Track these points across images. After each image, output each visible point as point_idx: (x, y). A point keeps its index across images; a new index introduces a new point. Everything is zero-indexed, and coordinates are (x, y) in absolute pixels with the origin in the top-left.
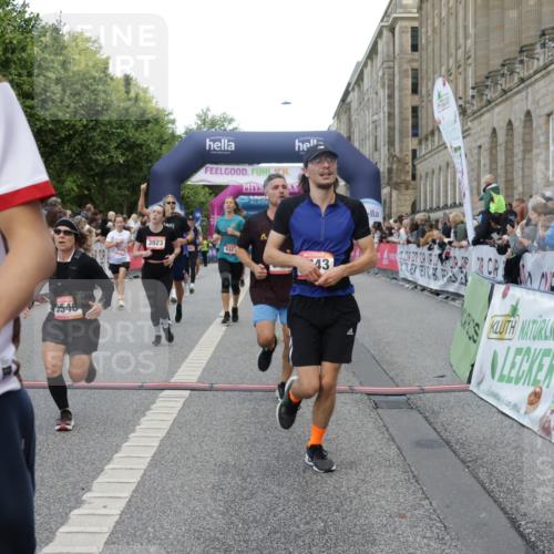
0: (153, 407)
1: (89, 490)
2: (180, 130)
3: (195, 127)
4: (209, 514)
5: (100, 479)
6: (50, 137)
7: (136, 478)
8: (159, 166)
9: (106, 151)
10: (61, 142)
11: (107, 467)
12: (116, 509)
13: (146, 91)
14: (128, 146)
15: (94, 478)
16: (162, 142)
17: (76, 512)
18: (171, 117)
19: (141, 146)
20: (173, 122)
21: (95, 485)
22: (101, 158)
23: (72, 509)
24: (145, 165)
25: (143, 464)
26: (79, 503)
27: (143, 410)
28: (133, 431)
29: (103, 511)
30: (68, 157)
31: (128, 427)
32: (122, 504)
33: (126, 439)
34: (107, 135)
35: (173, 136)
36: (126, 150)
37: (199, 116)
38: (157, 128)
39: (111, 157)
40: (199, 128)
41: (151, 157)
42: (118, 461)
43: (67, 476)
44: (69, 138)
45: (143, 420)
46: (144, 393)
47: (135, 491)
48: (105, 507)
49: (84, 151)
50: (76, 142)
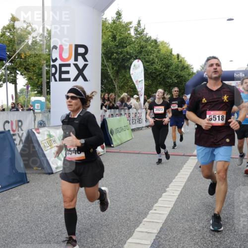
0: (188, 162)
1: (168, 187)
2: (195, 71)
3: (200, 70)
4: (207, 198)
5: (172, 184)
6: (154, 74)
7: (183, 185)
8: (188, 83)
9: (171, 79)
10: (157, 76)
11: (174, 180)
12: (177, 194)
13: (183, 58)
14: (178, 77)
15: (169, 184)
16: (189, 75)
17: (164, 194)
18: (192, 67)
19: (182, 77)
20: (193, 68)
21: (170, 186)
22: (170, 81)
23: (163, 193)
24: (184, 83)
25: (185, 180)
26: (165, 191)
27: (185, 162)
28: (181, 169)
29: (173, 194)
30: (159, 81)
31: (180, 168)
32: (178, 193)
33: (179, 172)
34: (172, 73)
35: (193, 73)
36: (178, 78)
37: (201, 66)
38: (187, 71)
39: (173, 80)
40: (201, 70)
41: (186, 80)
42: (177, 179)
43: (161, 183)
44: (160, 74)
45: (185, 166)
46: (184, 157)
47: (183, 188)
48: (173, 193)
49: (164, 78)
50: (162, 76)
